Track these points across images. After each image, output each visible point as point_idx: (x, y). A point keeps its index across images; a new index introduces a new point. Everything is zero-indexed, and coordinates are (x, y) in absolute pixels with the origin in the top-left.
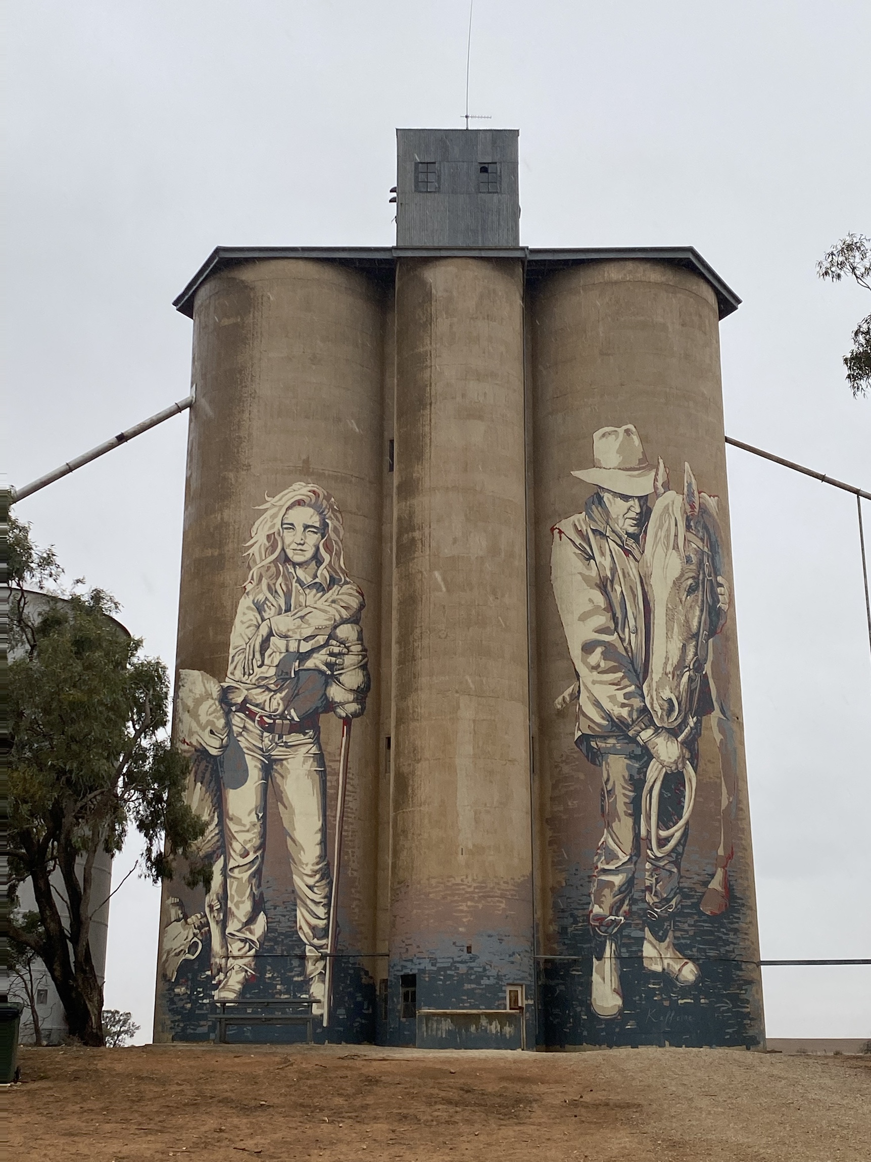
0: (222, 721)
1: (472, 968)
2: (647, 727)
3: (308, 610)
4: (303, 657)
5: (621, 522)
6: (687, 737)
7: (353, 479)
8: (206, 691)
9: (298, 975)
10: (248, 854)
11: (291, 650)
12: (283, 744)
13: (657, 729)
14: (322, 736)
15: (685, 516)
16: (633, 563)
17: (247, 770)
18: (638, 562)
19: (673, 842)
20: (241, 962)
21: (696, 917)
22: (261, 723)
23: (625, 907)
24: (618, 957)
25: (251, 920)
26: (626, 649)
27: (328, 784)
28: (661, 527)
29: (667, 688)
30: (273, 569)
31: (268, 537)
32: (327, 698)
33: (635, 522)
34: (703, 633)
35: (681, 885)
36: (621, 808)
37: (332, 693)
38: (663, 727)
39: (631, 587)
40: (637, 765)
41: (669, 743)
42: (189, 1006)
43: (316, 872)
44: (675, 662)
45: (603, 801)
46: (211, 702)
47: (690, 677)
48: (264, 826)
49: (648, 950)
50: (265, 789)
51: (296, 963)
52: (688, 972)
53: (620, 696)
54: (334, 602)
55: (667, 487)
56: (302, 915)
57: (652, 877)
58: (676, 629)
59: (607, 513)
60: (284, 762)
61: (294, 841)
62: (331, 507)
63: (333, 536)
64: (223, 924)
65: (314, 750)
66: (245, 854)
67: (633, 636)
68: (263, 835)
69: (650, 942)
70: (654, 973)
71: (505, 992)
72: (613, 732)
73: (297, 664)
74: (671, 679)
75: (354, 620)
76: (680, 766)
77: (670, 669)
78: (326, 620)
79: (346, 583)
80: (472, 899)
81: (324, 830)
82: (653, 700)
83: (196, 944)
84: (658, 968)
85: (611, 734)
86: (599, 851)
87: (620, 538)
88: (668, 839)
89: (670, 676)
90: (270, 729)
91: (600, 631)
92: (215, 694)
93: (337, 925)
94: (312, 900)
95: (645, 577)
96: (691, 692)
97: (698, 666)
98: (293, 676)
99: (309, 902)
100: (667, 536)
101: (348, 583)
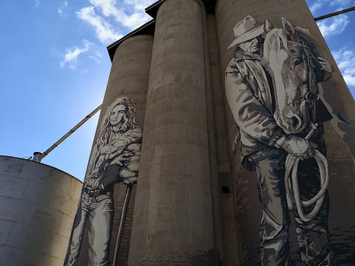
2: (280, 137)
3: (116, 141)
4: (110, 160)
11: (106, 159)
12: (95, 201)
13: (287, 136)
14: (114, 194)
15: (286, 35)
16: (258, 63)
17: (81, 217)
18: (261, 61)
22: (90, 194)
26: (260, 102)
27: (115, 218)
28: (271, 42)
29: (290, 111)
30: (105, 130)
31: (106, 120)
32: (119, 176)
33: (256, 47)
35: (332, 242)
36: (271, 192)
37: (122, 173)
38: (292, 134)
39: (258, 73)
40: (277, 162)
41: (298, 142)
47: (306, 103)
48: (81, 244)
50: (85, 225)
53: (261, 127)
55: (271, 28)
57: (304, 239)
59: (243, 51)
60: (95, 210)
63: (130, 112)
67: (263, 94)
68: (79, 249)
72: (259, 147)
73: (107, 164)
74: (292, 106)
75: (139, 142)
76: (311, 154)
77: (290, 101)
78: (123, 143)
82: (281, 121)
85: (258, 149)
86: (262, 228)
87: (250, 57)
88: (311, 207)
89: (292, 105)
95: (266, 65)
96: (309, 110)
98: (105, 169)
100: (276, 45)
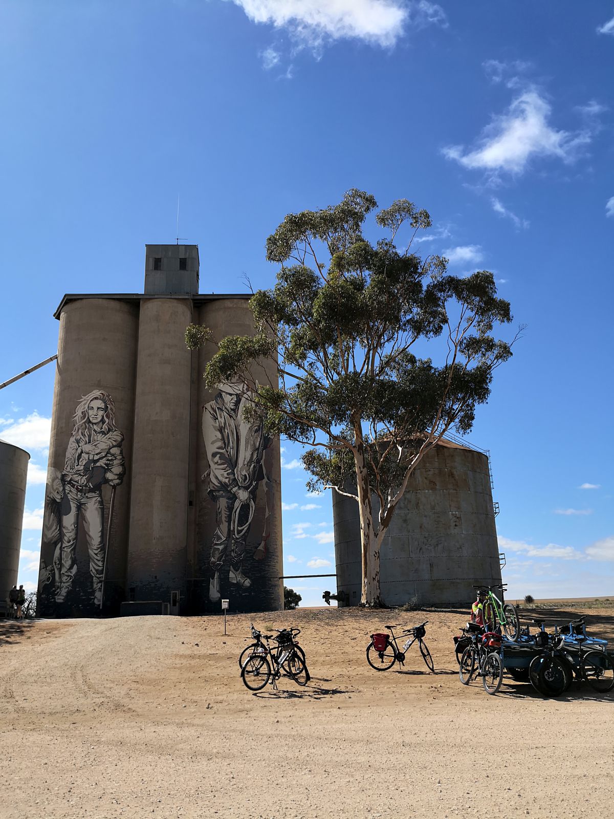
0: (62, 488)
1: (156, 585)
2: (235, 486)
3: (98, 442)
5: (228, 404)
6: (252, 489)
7: (120, 388)
8: (56, 476)
9: (90, 589)
10: (70, 541)
11: (90, 459)
12: (85, 497)
13: (239, 487)
14: (102, 493)
16: (233, 421)
17: (71, 508)
19: (244, 532)
20: (66, 584)
21: (252, 561)
22: (77, 489)
23: (223, 558)
24: (220, 578)
25: (71, 567)
26: (228, 455)
29: (244, 470)
30: (84, 426)
31: (82, 412)
32: (105, 478)
33: (234, 404)
34: (261, 448)
35: (246, 548)
37: (107, 476)
38: (242, 486)
39: (231, 431)
40: (231, 502)
41: (244, 492)
42: (46, 602)
43: (99, 548)
44: (248, 460)
45: (217, 516)
46: (58, 480)
47: (254, 465)
48: (77, 530)
49: (231, 575)
50: (78, 515)
51: (89, 584)
52: (247, 583)
53: (225, 474)
54: (109, 438)
56: (92, 565)
57: (234, 546)
58: (249, 447)
59: (224, 400)
60: (86, 504)
61: (89, 536)
62: (110, 399)
63: (110, 412)
64: (60, 570)
65: (99, 499)
66: (69, 542)
67: (231, 450)
68: (76, 534)
69: (233, 572)
70: (233, 583)
71: (170, 593)
72: (222, 489)
73: (92, 464)
74: (246, 467)
75: (119, 445)
76: (248, 501)
78: (106, 446)
79: (115, 430)
80: (158, 558)
81: (102, 531)
82: (238, 475)
83: (49, 577)
84: (236, 582)
86: (214, 536)
87: (228, 411)
90: (81, 491)
91: (218, 448)
92: (60, 477)
93: (107, 568)
94: (97, 559)
95: (238, 427)
96: (254, 471)
97: (258, 461)
98: (91, 469)
99: (95, 560)
101: (117, 431)
